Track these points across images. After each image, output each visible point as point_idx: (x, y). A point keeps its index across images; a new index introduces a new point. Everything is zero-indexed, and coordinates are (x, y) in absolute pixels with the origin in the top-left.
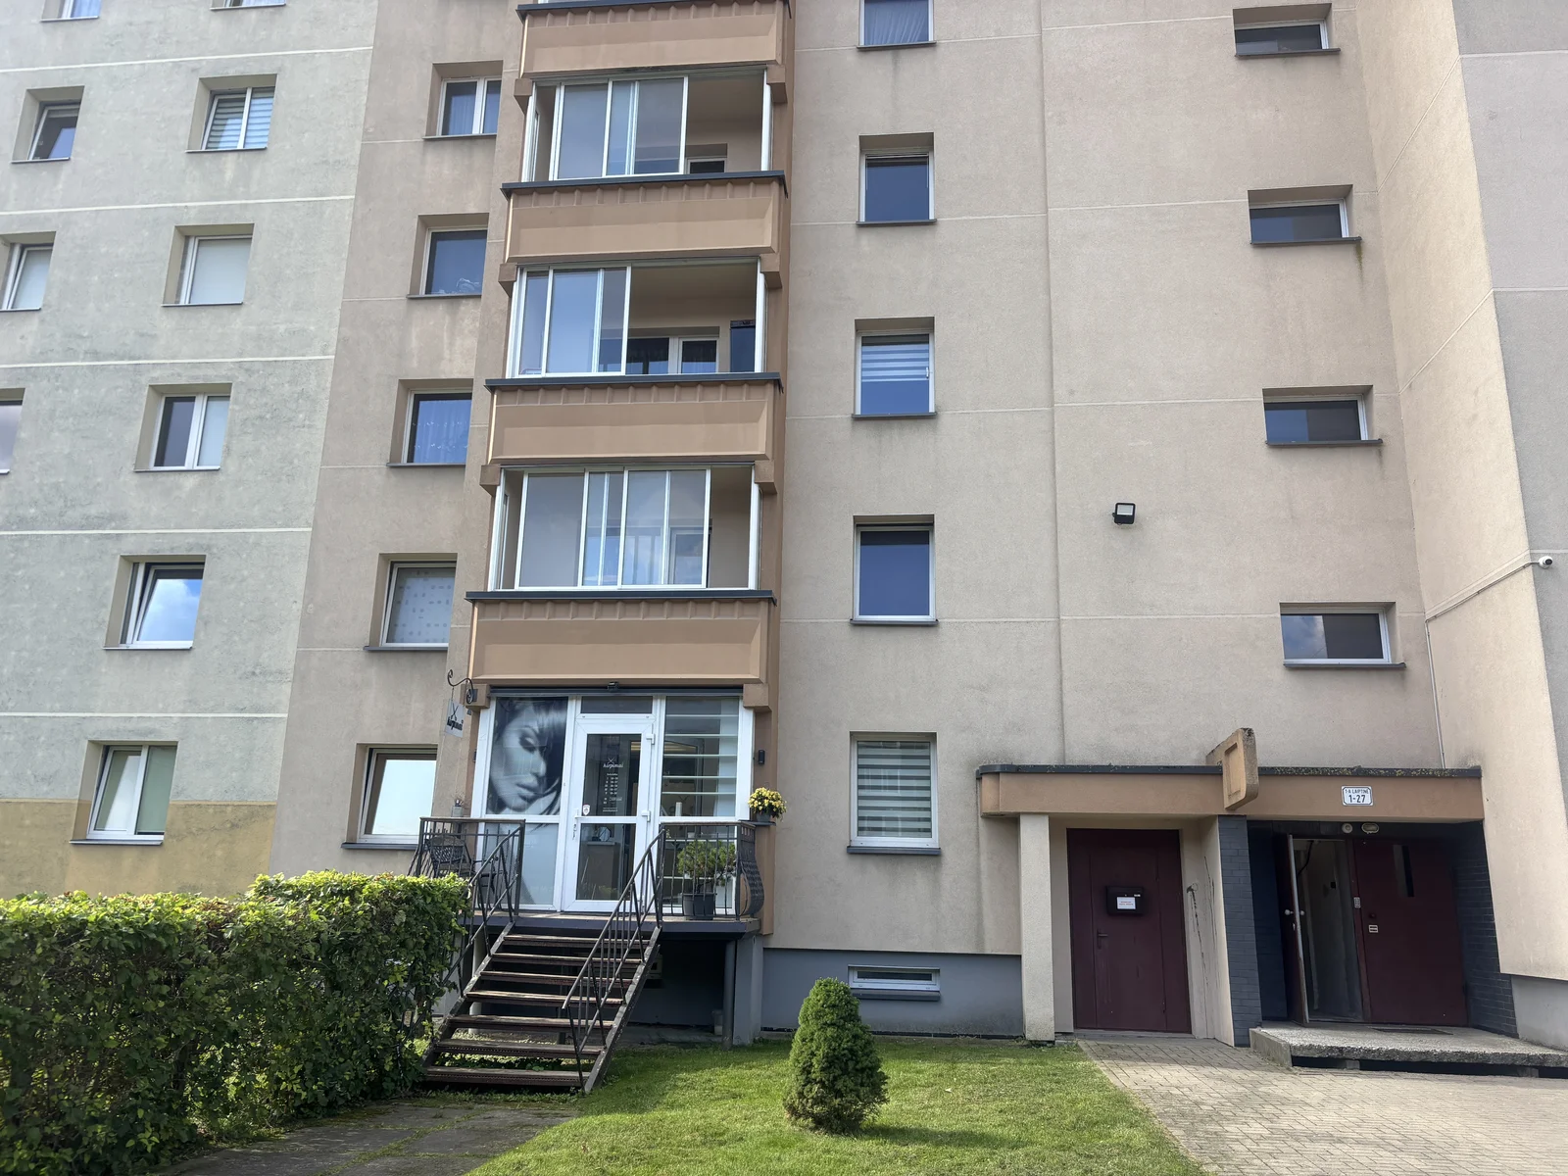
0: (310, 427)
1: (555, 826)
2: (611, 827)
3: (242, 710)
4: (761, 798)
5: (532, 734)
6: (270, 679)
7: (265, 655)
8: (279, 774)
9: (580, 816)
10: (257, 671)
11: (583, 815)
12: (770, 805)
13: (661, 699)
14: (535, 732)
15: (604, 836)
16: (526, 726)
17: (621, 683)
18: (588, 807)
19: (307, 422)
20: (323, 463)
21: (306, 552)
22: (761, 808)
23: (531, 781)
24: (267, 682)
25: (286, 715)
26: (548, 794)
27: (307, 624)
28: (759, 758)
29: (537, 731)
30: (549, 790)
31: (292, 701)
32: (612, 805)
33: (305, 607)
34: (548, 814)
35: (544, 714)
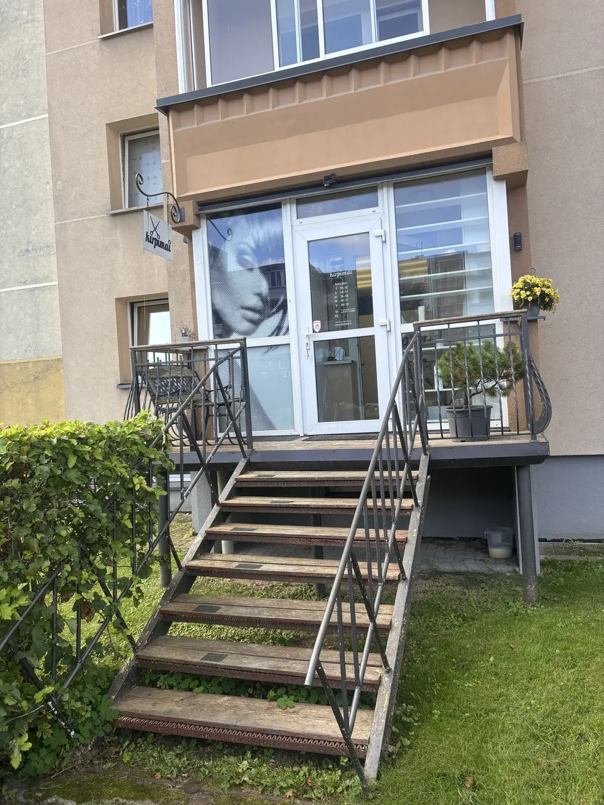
0: (33, 21)
1: (287, 346)
2: (344, 342)
3: (25, 283)
4: (529, 287)
5: (248, 250)
6: (41, 253)
7: (34, 233)
8: (60, 332)
9: (311, 333)
10: (30, 249)
11: (314, 331)
12: (543, 293)
13: (388, 186)
14: (252, 249)
15: (339, 352)
16: (242, 243)
17: (339, 174)
18: (318, 323)
19: (30, 18)
20: (47, 51)
21: (47, 137)
22: (530, 299)
23: (255, 302)
24: (38, 256)
25: (56, 283)
26: (273, 314)
27: (59, 199)
28: (517, 243)
29: (253, 245)
30: (275, 309)
31: (59, 269)
32: (344, 317)
33: (55, 185)
34: (277, 335)
35: (257, 225)
